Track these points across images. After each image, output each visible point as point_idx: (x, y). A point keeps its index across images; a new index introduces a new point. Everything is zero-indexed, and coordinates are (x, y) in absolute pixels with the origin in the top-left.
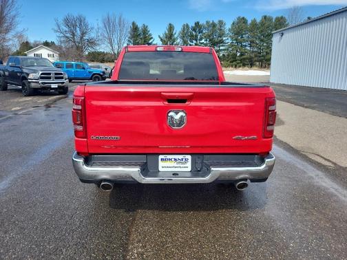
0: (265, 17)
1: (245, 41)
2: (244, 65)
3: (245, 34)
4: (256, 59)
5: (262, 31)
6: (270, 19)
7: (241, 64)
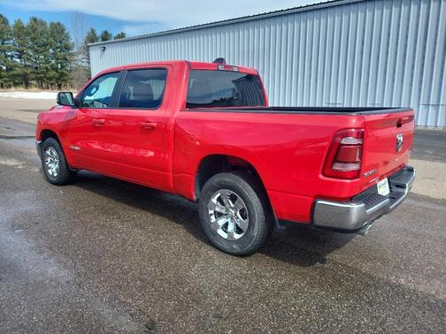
0: (35, 20)
1: (9, 49)
2: (16, 85)
3: (9, 39)
4: (33, 76)
5: (35, 39)
6: (43, 24)
7: (12, 83)
